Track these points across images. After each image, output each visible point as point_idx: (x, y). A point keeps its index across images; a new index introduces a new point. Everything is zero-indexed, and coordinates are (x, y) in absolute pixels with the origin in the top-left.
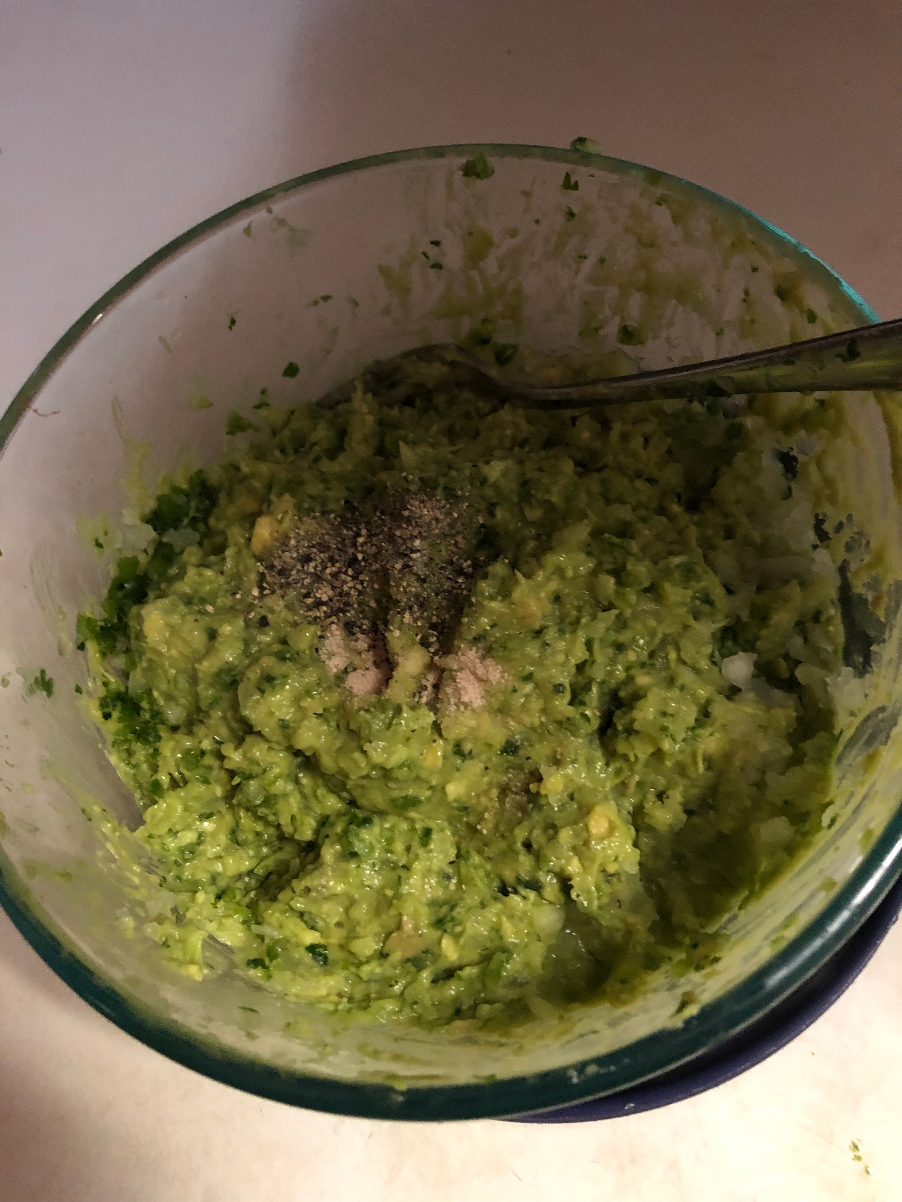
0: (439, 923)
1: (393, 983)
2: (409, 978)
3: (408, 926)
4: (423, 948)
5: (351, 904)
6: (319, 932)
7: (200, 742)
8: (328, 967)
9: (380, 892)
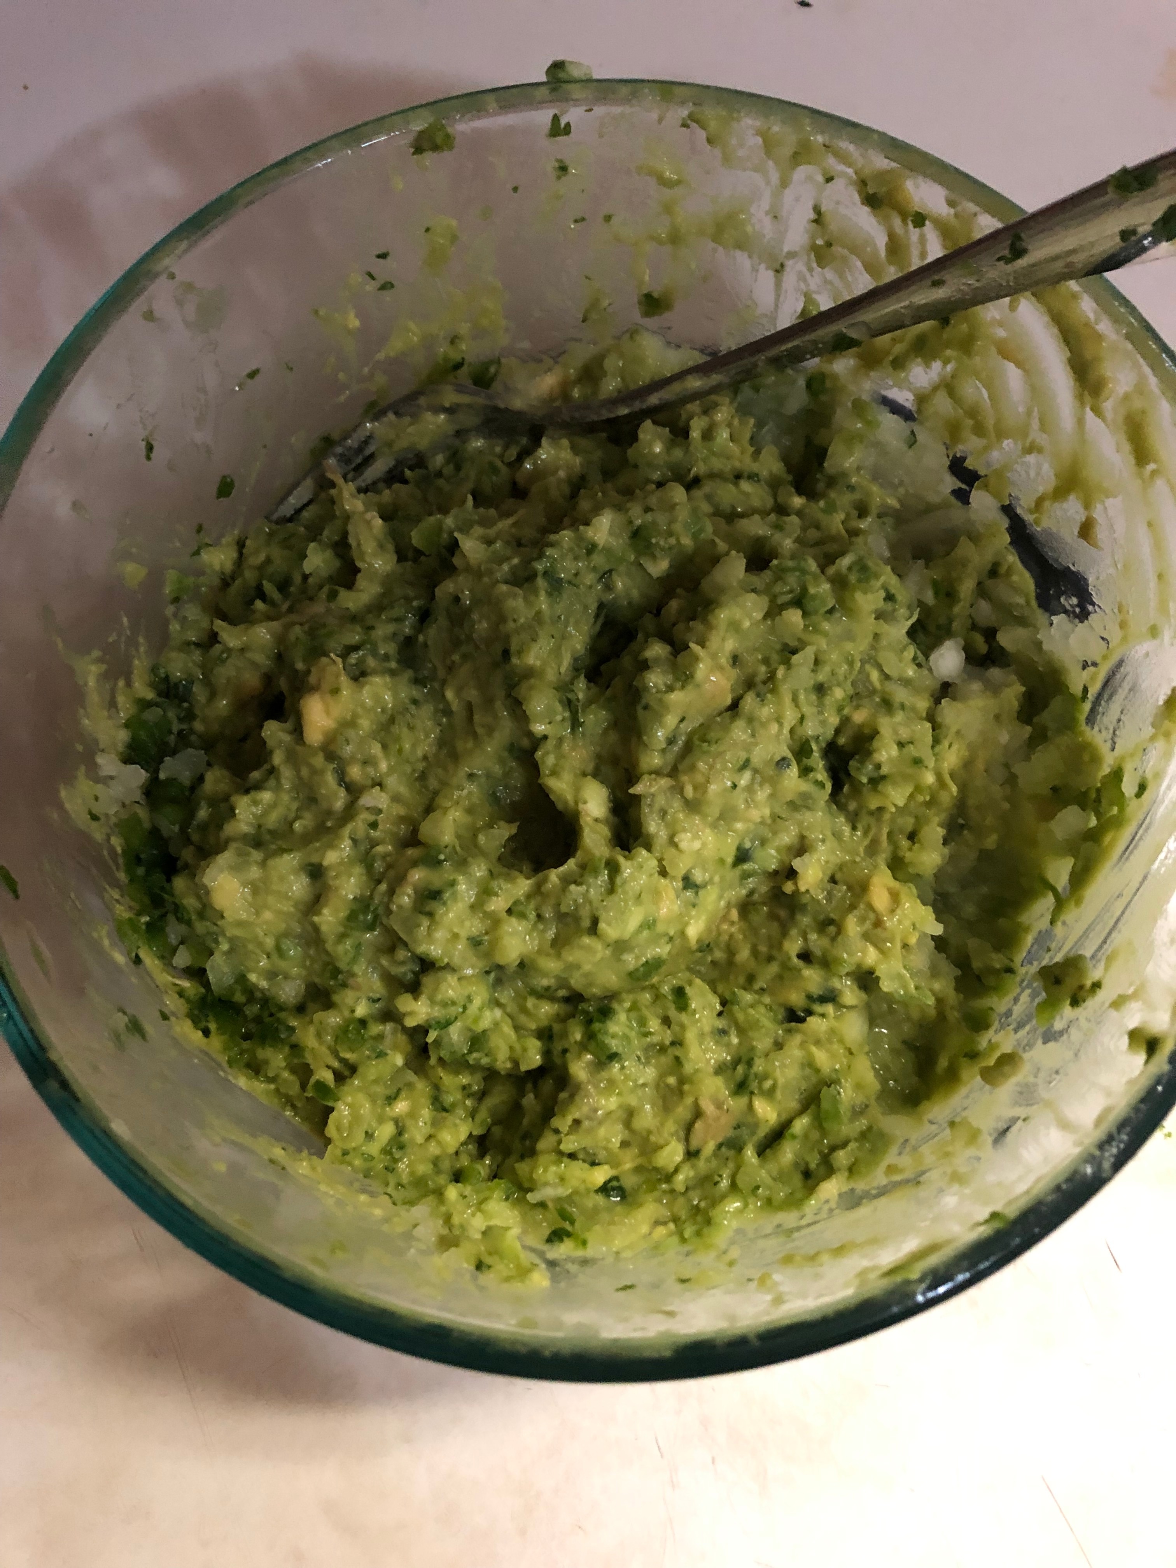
0: (741, 1087)
1: (717, 1178)
2: (731, 1165)
3: (708, 1107)
4: (734, 1123)
5: (629, 1115)
6: (606, 1163)
7: (353, 1011)
8: (630, 1199)
9: (659, 1085)
